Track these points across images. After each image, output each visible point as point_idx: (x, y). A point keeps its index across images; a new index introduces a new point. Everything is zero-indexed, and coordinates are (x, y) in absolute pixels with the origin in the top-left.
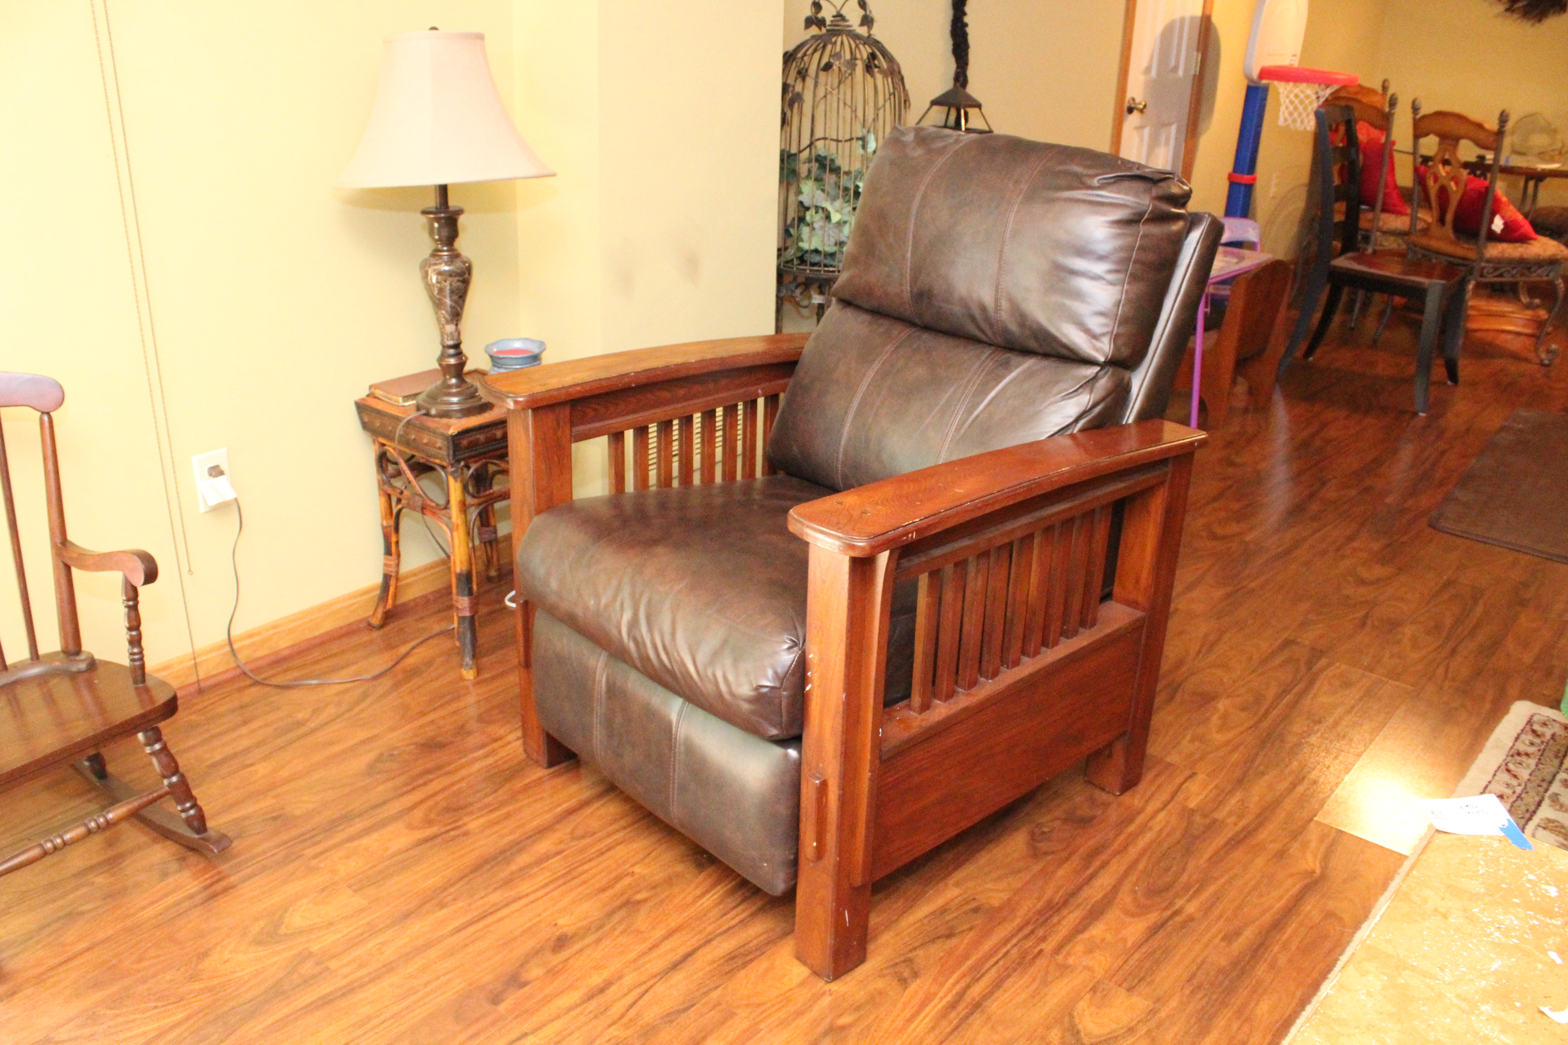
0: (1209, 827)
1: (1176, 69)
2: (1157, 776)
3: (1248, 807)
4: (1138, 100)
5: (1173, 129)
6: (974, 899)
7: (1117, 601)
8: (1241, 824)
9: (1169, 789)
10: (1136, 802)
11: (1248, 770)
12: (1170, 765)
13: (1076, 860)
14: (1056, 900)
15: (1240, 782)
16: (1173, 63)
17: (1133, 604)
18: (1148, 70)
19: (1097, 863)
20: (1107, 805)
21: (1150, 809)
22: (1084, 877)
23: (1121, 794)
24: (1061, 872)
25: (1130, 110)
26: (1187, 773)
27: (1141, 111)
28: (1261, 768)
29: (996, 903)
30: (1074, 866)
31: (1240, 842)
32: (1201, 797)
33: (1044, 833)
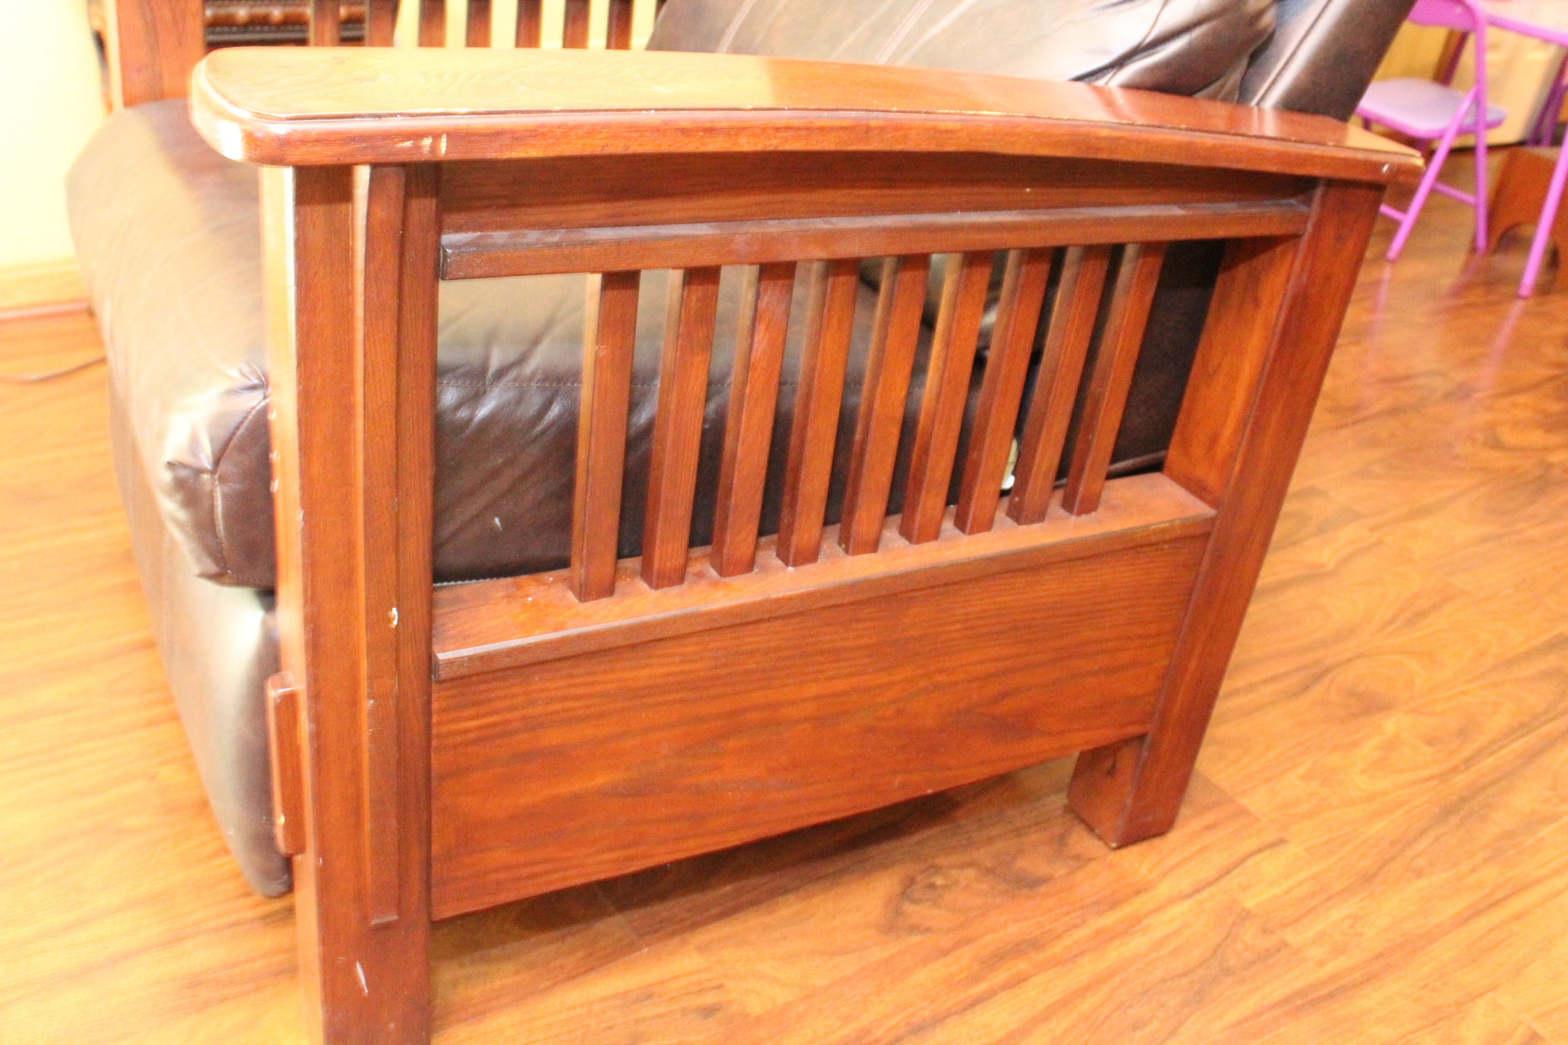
0: (1263, 956)
2: (1209, 828)
3: (1361, 934)
6: (720, 987)
8: (1332, 967)
9: (1219, 860)
10: (1144, 869)
11: (1393, 858)
12: (1243, 812)
13: (965, 956)
14: (878, 1033)
15: (1367, 879)
19: (1001, 975)
20: (1082, 861)
21: (1164, 889)
22: (962, 996)
23: (1119, 848)
24: (922, 976)
26: (1270, 835)
28: (1421, 862)
29: (755, 1006)
30: (954, 969)
31: (1314, 1003)
32: (1276, 891)
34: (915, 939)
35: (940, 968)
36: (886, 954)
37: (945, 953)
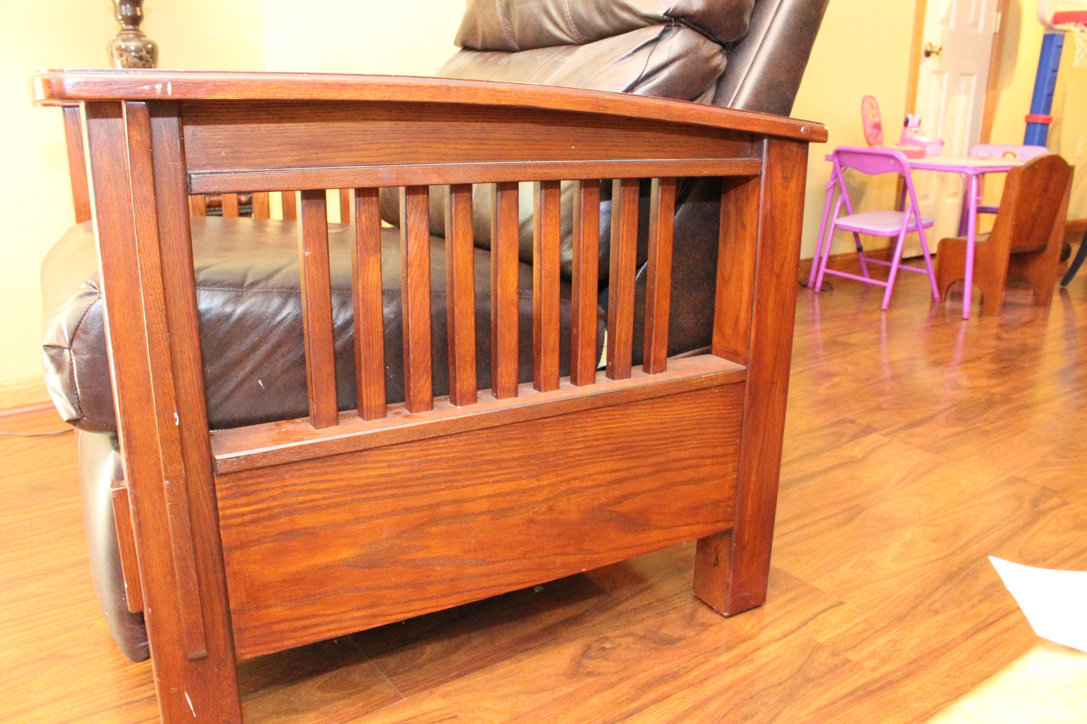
0: (833, 670)
1: (975, 24)
2: (791, 600)
3: (900, 650)
4: (934, 45)
5: (974, 79)
7: (719, 355)
9: (798, 618)
10: (748, 627)
11: (917, 606)
12: (814, 589)
13: (626, 688)
15: (901, 619)
16: (972, 20)
17: (732, 355)
18: (946, 21)
19: (652, 695)
20: (705, 626)
22: (624, 710)
23: (730, 616)
24: (595, 701)
25: (928, 54)
26: (832, 601)
27: (937, 53)
28: (937, 605)
30: (618, 694)
31: (871, 693)
32: (840, 631)
33: (603, 649)
34: (591, 680)
35: (608, 695)
36: (570, 690)
37: (612, 686)
